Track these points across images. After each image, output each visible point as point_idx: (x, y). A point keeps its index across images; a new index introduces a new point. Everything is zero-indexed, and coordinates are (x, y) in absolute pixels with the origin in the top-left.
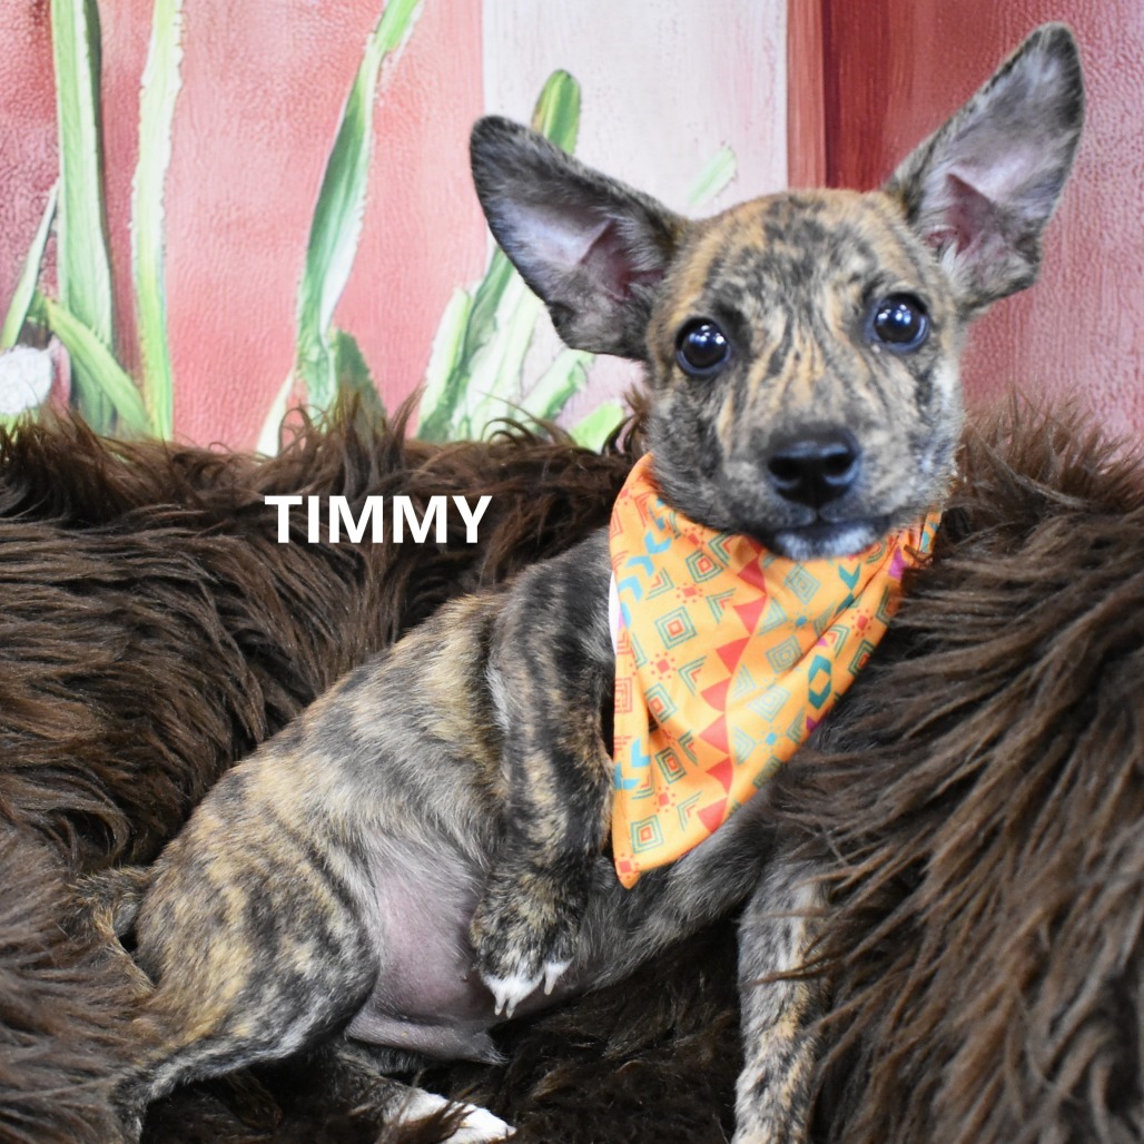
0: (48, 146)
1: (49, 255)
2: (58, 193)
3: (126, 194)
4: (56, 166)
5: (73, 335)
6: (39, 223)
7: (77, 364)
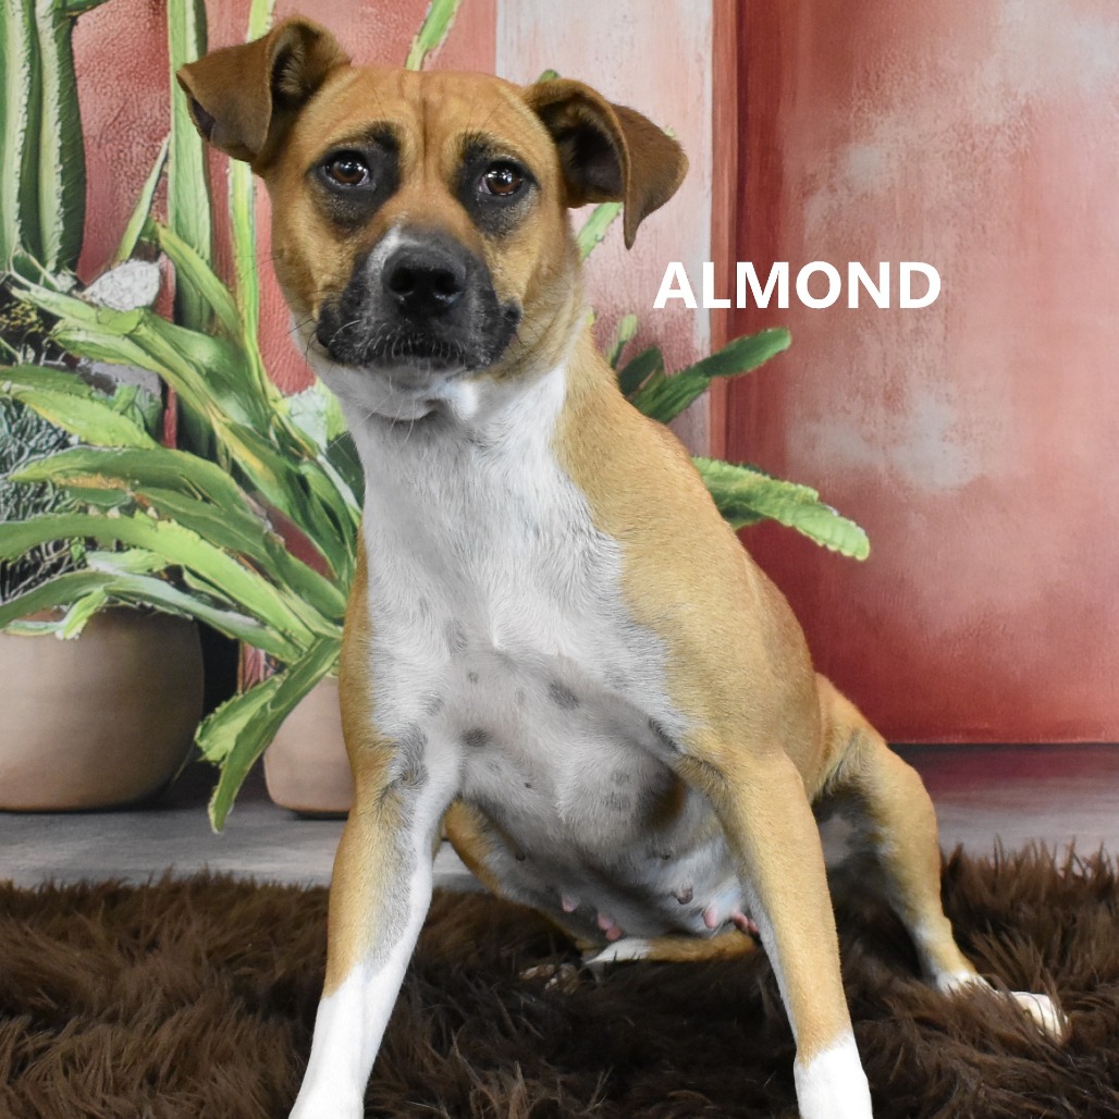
0: (161, 108)
1: (161, 190)
2: (168, 144)
4: (167, 123)
5: (179, 252)
6: (152, 167)
7: (182, 275)
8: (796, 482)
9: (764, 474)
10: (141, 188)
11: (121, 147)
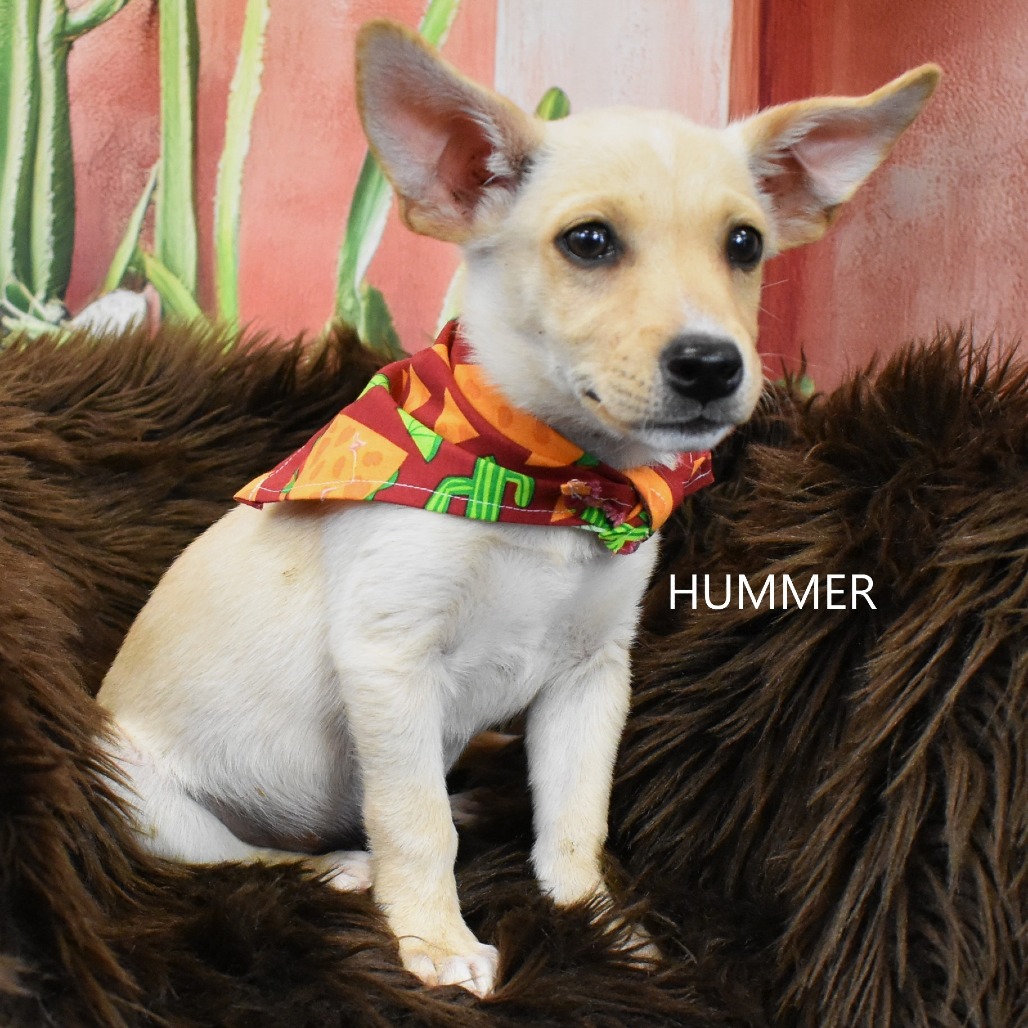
0: (152, 133)
1: (149, 219)
2: (158, 172)
3: (213, 173)
4: (157, 150)
5: (165, 283)
6: (141, 194)
7: (167, 307)
10: (129, 215)
11: (111, 174)
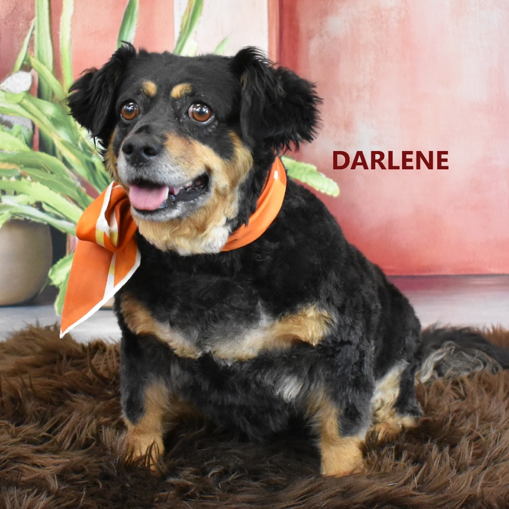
0: (31, 6)
1: (32, 42)
2: (35, 22)
3: (58, 22)
4: (34, 13)
5: (40, 68)
6: (28, 31)
7: (41, 78)
8: (306, 162)
9: (293, 159)
10: (23, 40)
11: (14, 24)
